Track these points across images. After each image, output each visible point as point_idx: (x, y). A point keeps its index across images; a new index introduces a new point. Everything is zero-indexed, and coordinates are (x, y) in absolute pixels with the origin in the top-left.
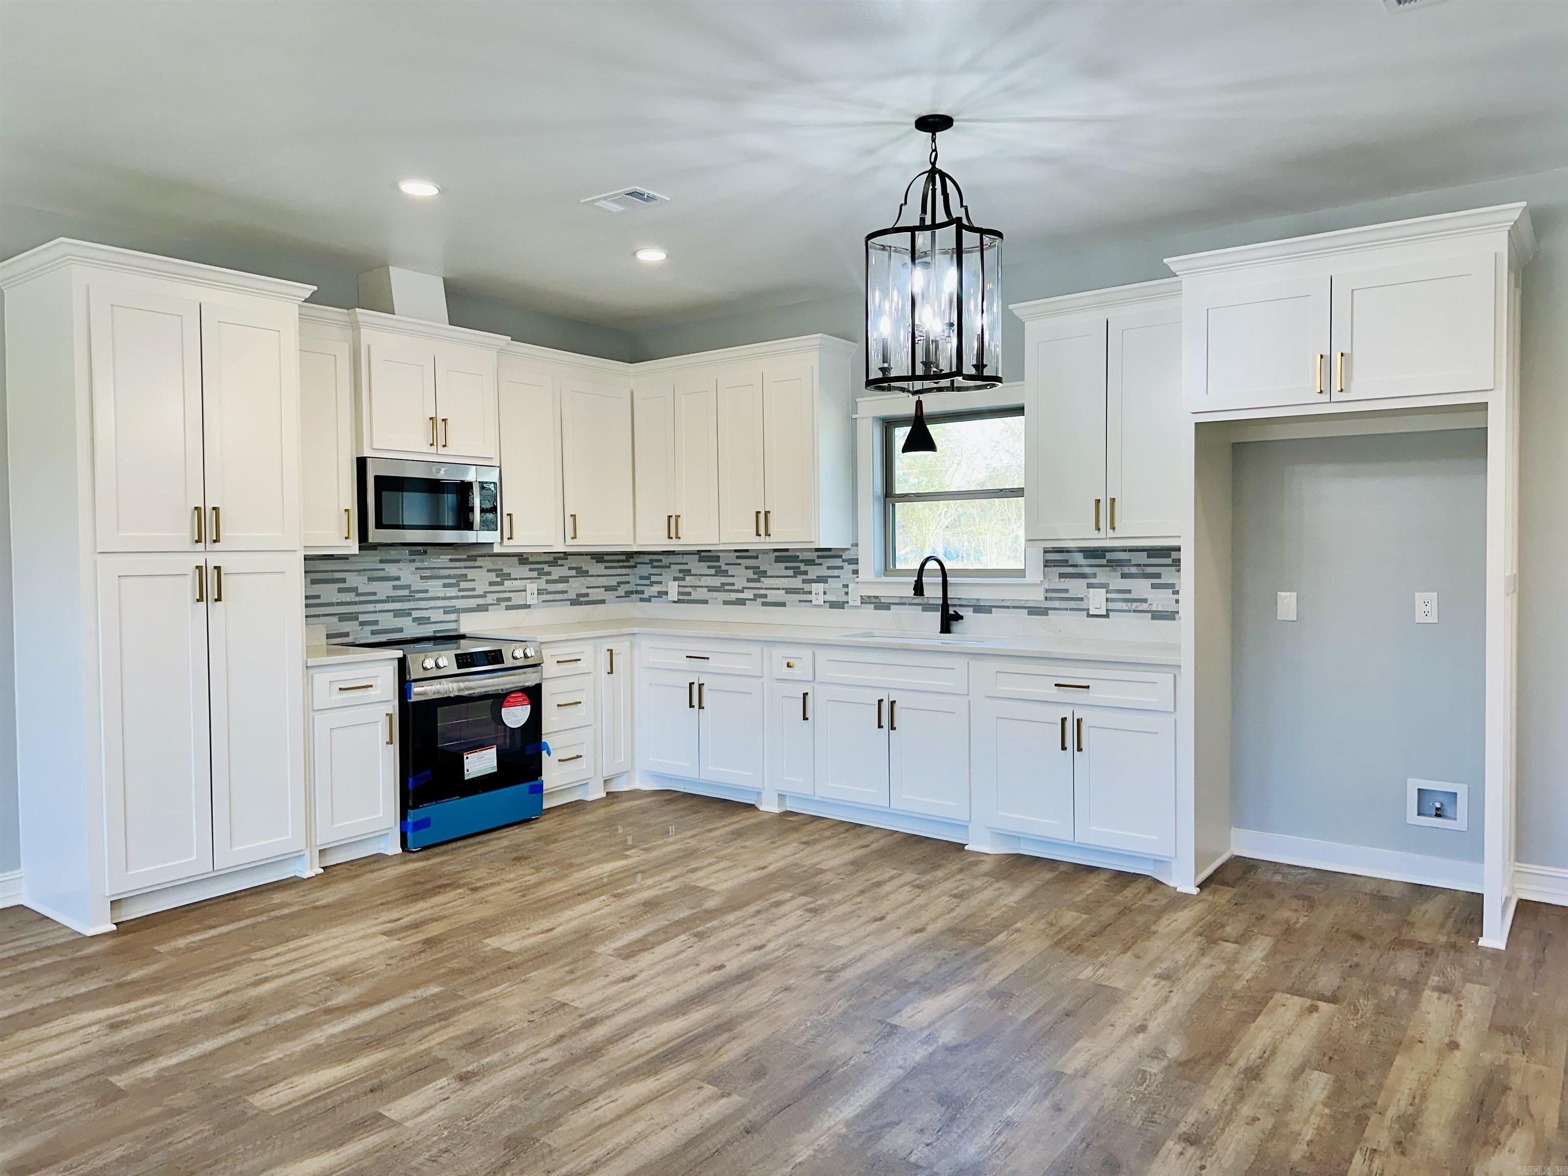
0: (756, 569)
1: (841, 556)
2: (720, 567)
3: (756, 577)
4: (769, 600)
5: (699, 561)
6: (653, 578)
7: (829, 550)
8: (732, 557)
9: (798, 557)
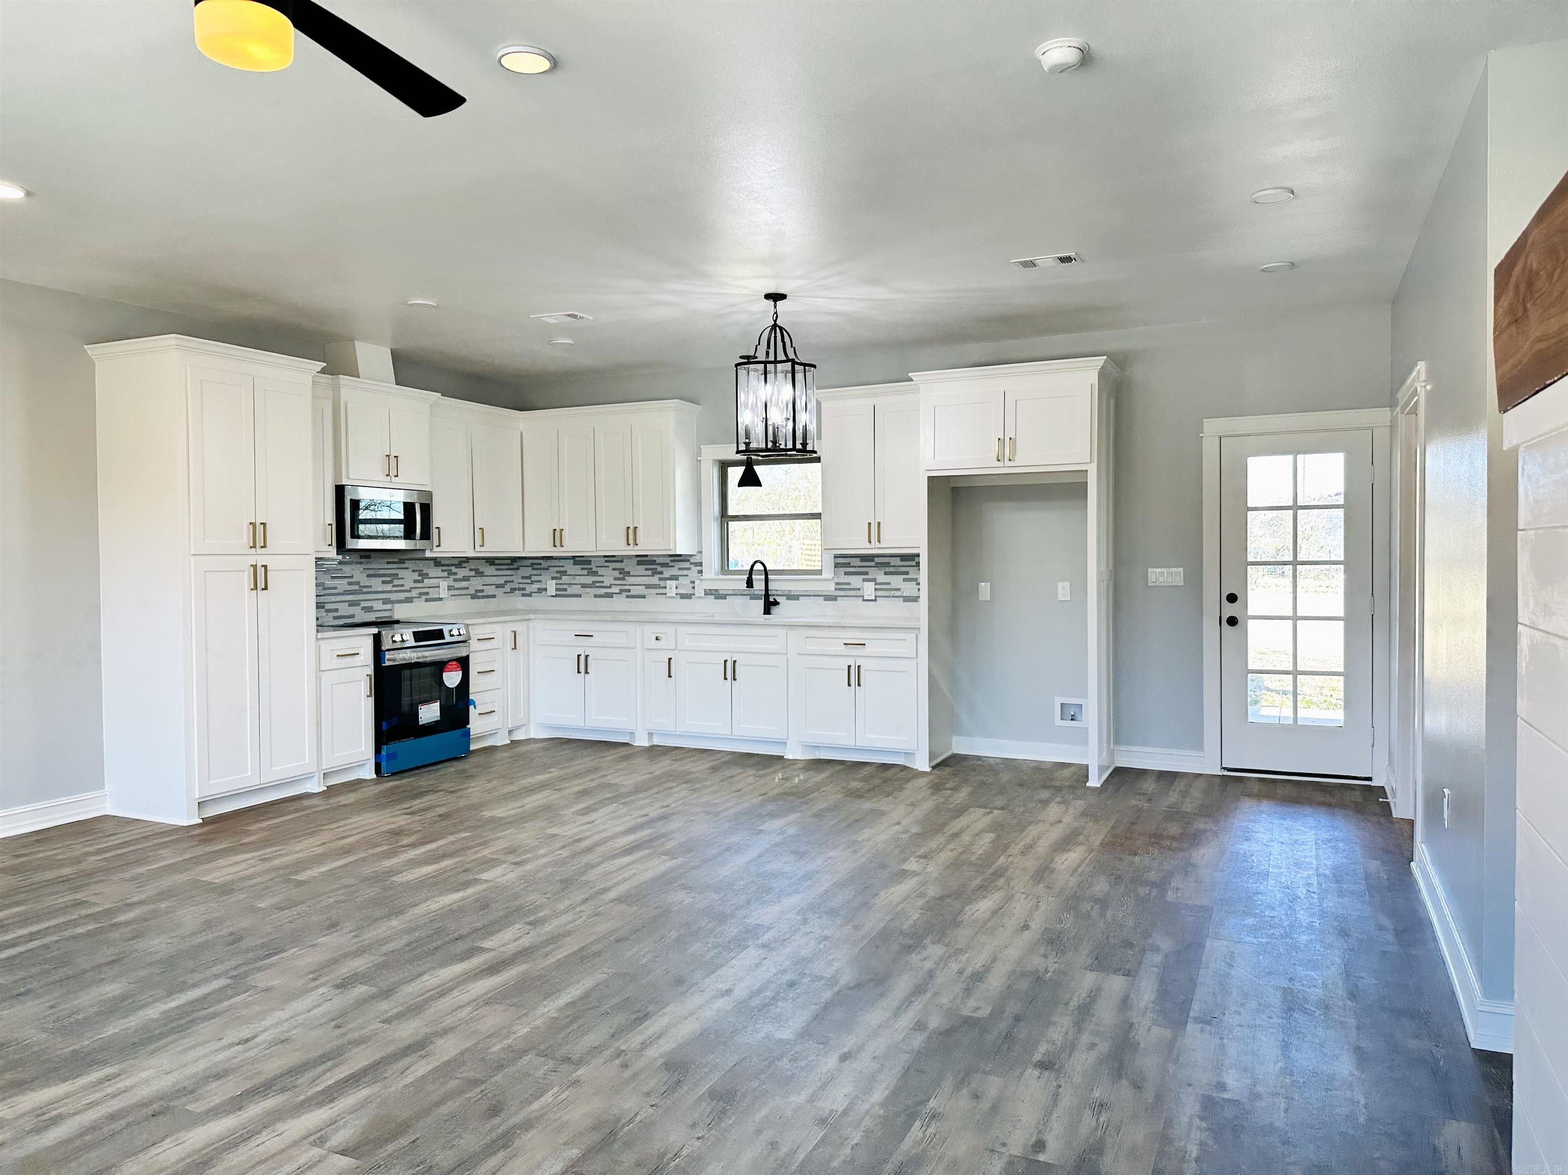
0: (621, 571)
1: (689, 561)
2: (592, 569)
3: (621, 576)
4: (632, 593)
5: (574, 564)
6: (534, 578)
7: (680, 555)
8: (602, 562)
9: (655, 561)
